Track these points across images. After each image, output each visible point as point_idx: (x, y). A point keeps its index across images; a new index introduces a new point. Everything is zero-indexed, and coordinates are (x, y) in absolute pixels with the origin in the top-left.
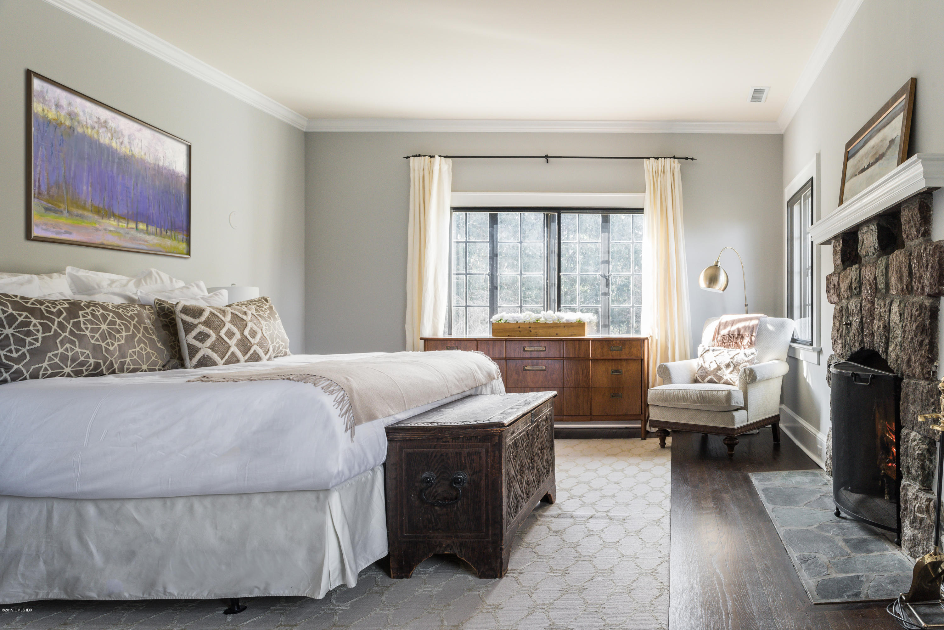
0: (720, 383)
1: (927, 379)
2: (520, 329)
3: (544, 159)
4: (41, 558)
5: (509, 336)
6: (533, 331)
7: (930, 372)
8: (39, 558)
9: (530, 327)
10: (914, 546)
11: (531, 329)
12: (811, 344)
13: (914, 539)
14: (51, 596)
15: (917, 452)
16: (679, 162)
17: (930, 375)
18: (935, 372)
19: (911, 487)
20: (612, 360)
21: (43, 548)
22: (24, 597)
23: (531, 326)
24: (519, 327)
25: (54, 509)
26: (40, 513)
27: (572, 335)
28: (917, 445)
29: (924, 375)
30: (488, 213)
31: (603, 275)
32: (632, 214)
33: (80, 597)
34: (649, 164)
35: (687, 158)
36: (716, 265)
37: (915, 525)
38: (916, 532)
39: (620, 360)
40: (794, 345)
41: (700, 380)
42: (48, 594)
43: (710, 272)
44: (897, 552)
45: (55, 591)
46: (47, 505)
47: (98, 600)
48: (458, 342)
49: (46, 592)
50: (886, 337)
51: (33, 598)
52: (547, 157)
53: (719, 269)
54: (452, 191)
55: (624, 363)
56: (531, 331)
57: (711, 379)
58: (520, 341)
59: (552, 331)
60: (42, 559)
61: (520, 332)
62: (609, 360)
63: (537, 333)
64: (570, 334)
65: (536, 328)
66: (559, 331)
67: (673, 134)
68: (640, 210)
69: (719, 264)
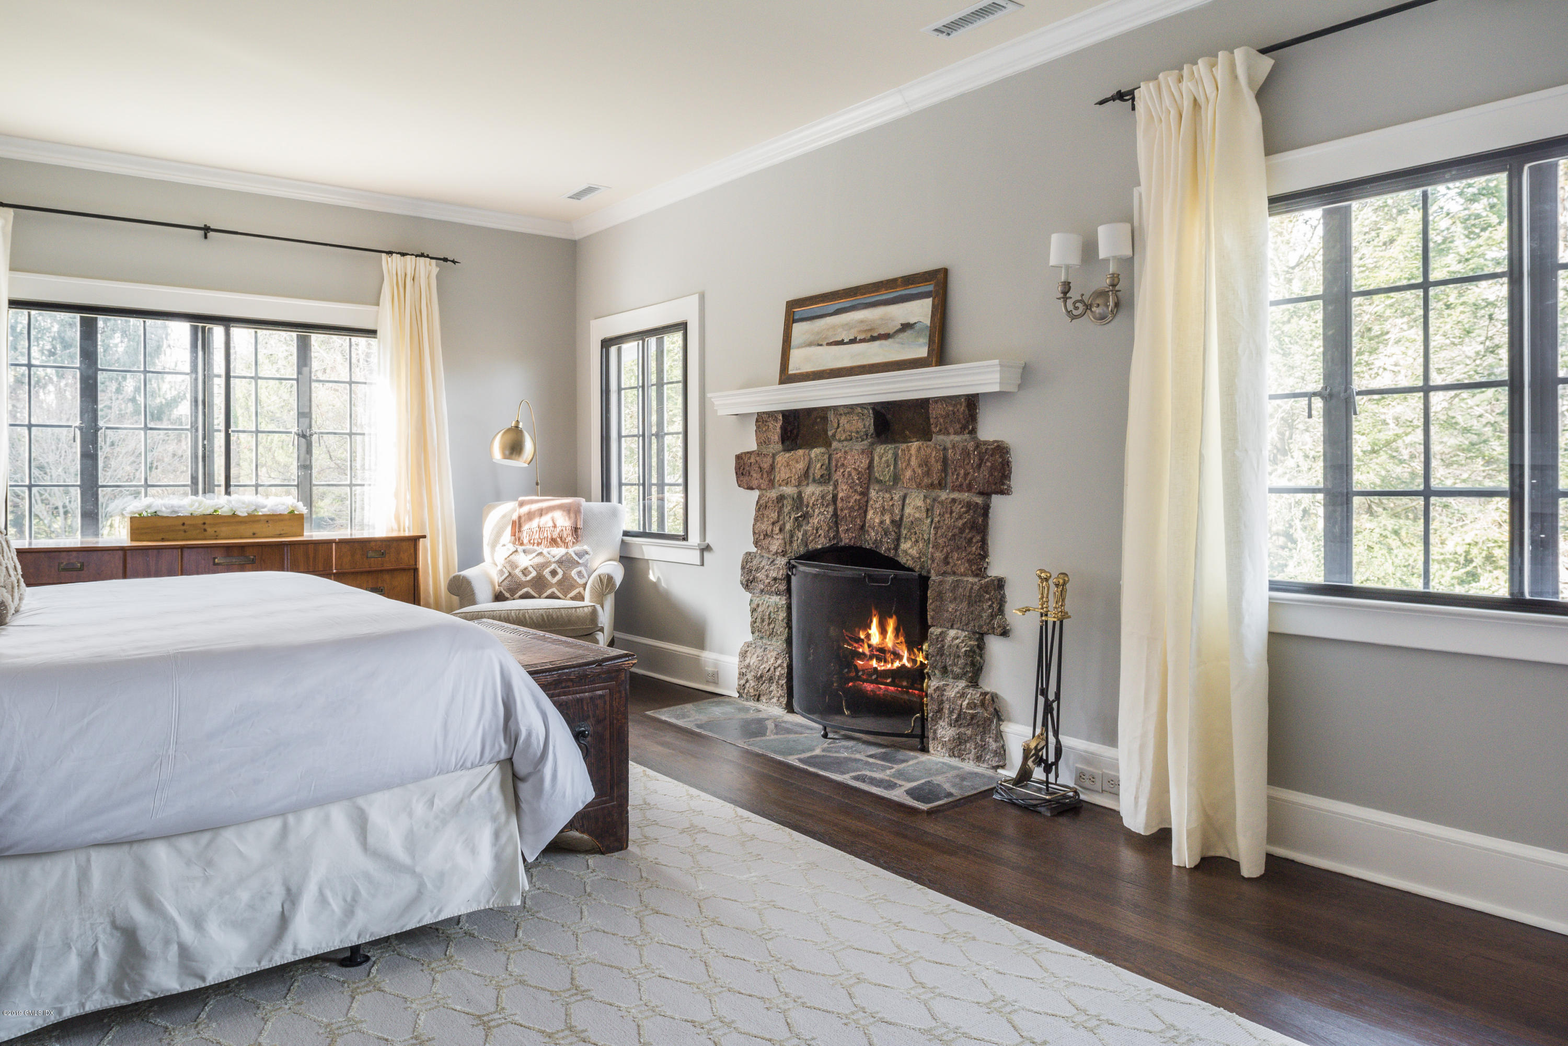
0: (540, 597)
1: (977, 575)
2: (184, 527)
3: (202, 232)
4: (73, 948)
5: (163, 540)
6: (210, 530)
7: (981, 568)
8: (70, 948)
9: (204, 524)
10: (960, 744)
11: (206, 527)
12: (685, 538)
13: (959, 738)
14: (90, 1007)
15: (964, 649)
16: (437, 265)
17: (981, 571)
18: (986, 568)
19: (950, 687)
20: (369, 572)
21: (75, 932)
22: (33, 1023)
23: (207, 522)
24: (183, 524)
25: (93, 863)
26: (64, 875)
27: (280, 535)
28: (963, 641)
29: (972, 572)
30: (78, 316)
31: (301, 433)
32: (348, 338)
33: (149, 994)
34: (391, 264)
35: (445, 260)
36: (517, 427)
37: (959, 723)
38: (962, 730)
39: (381, 571)
40: (627, 539)
41: (507, 595)
42: (83, 1005)
43: (510, 437)
44: (924, 758)
45: (95, 997)
46: (76, 859)
47: (181, 991)
48: (84, 553)
49: (76, 1003)
50: (896, 533)
51: (53, 1018)
52: (206, 230)
53: (521, 432)
54: (12, 269)
55: (387, 577)
56: (205, 530)
57: (527, 592)
58: (207, 547)
59: (242, 529)
60: (76, 948)
61: (185, 532)
62: (362, 573)
63: (217, 534)
64: (278, 532)
65: (215, 525)
66: (257, 528)
67: (419, 218)
68: (372, 333)
69: (521, 426)
